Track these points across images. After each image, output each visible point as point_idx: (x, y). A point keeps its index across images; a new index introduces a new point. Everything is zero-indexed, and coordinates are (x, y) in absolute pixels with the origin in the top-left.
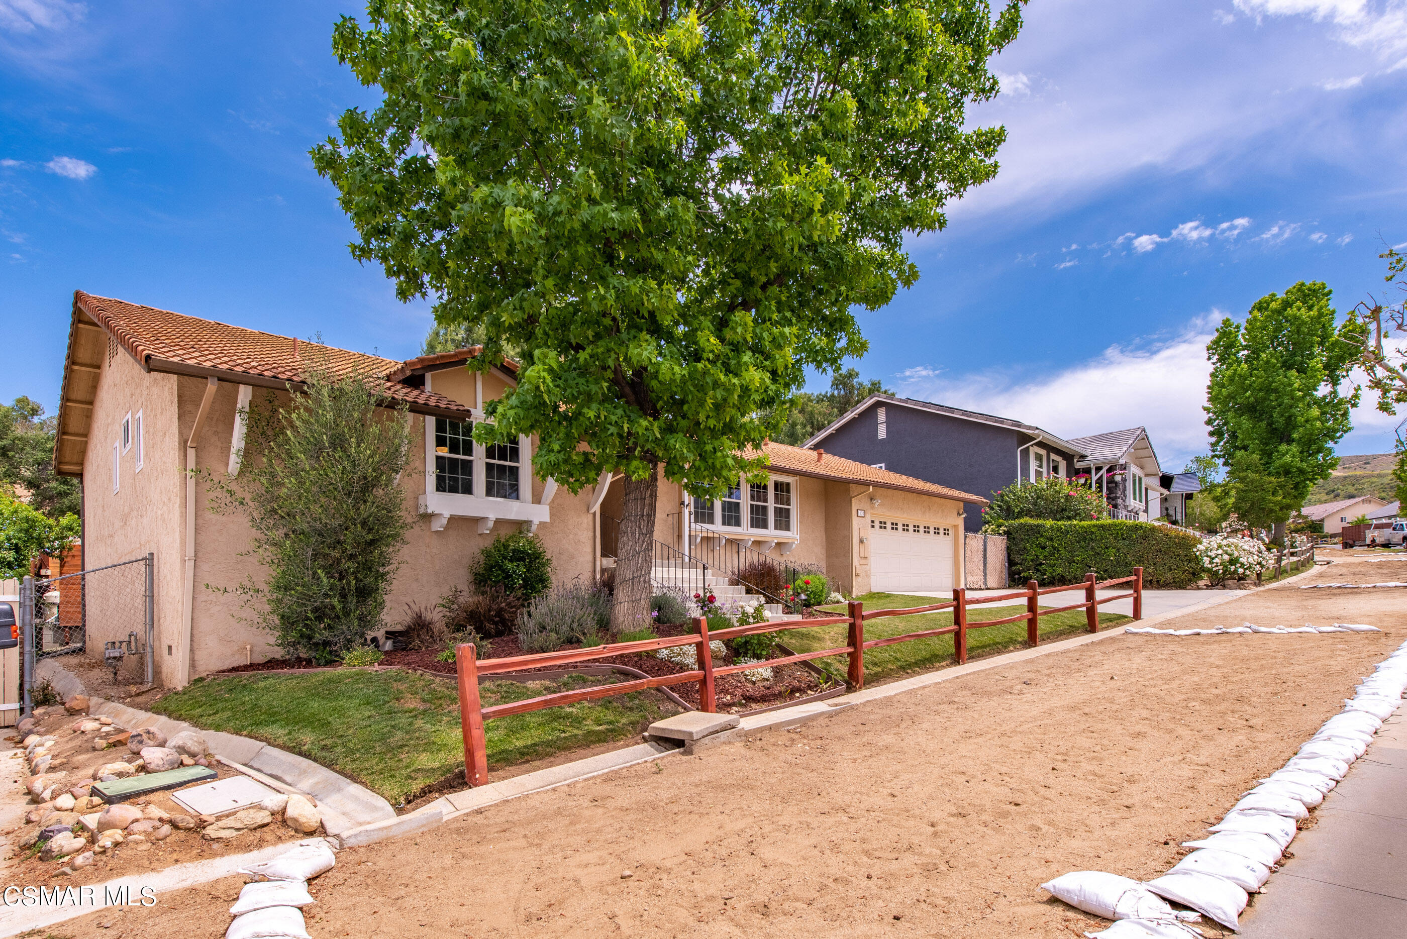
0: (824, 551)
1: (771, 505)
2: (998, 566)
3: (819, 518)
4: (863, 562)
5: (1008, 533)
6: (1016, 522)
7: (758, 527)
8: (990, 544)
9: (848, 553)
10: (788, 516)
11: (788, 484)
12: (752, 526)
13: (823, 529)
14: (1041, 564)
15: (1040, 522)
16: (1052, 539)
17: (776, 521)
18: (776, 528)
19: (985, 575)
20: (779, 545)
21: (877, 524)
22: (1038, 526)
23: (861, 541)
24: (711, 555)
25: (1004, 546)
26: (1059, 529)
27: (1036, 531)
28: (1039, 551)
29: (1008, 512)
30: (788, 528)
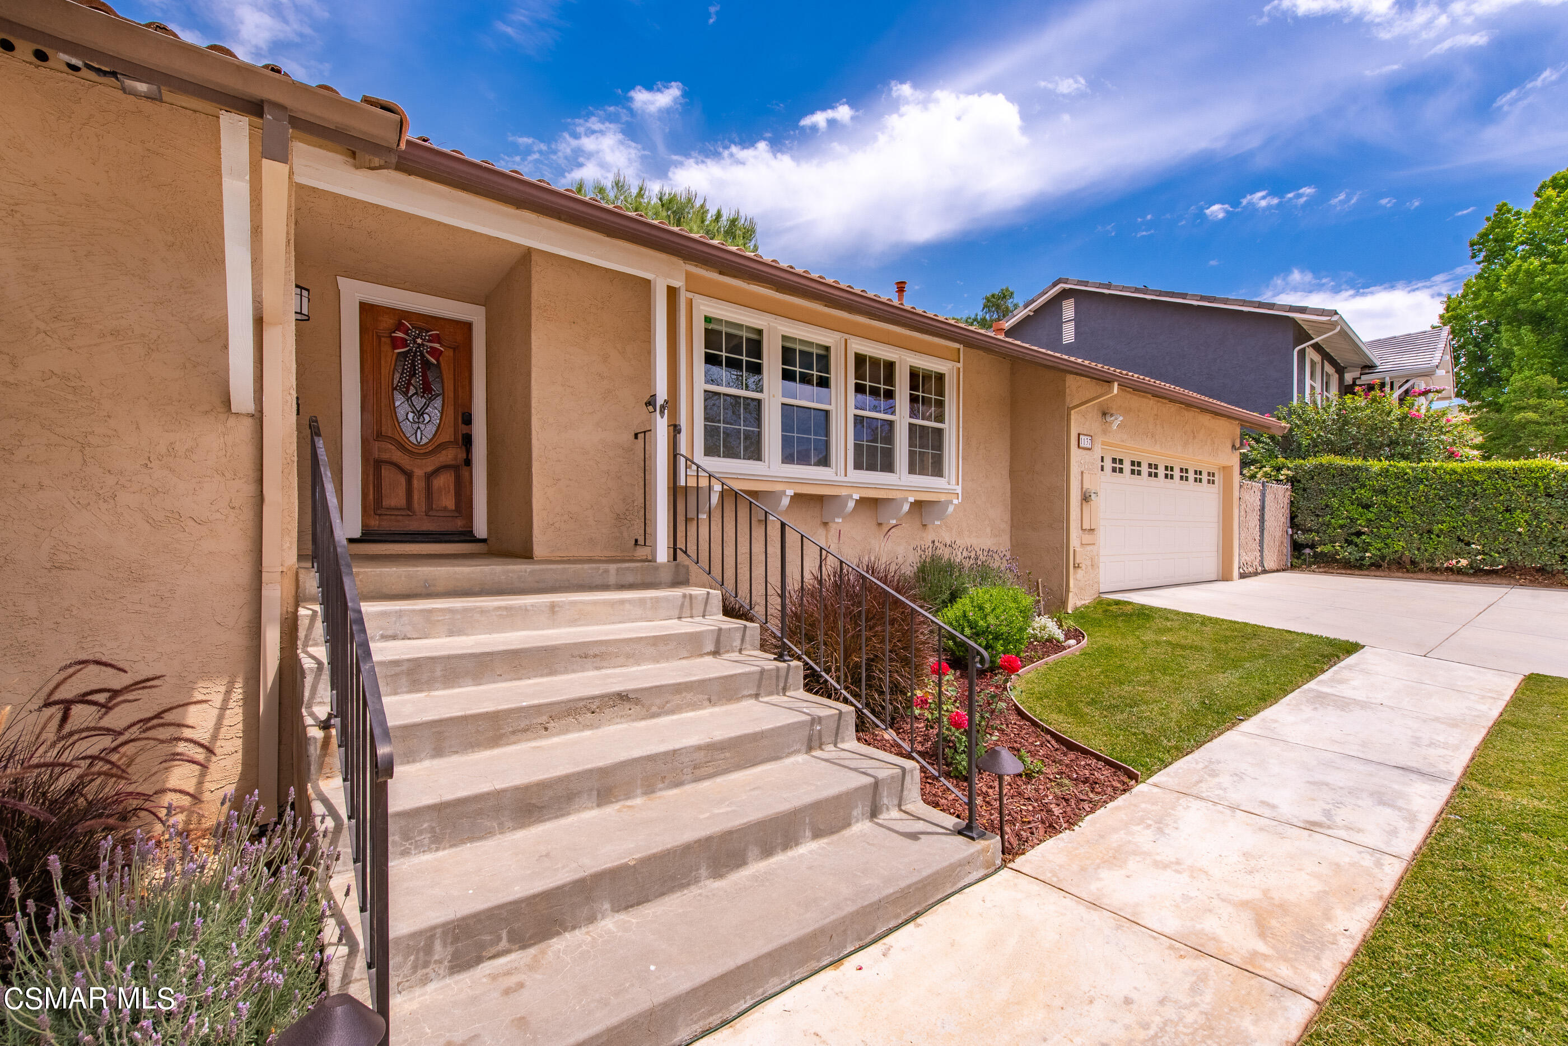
0: (1007, 517)
1: (902, 417)
2: (1278, 534)
3: (1000, 451)
4: (1087, 538)
5: (1293, 481)
6: (1311, 462)
7: (872, 467)
8: (1269, 498)
9: (1060, 523)
10: (939, 445)
11: (940, 377)
12: (858, 466)
13: (1006, 473)
14: (1359, 534)
15: (1359, 462)
16: (1384, 492)
17: (912, 454)
18: (912, 470)
19: (1261, 551)
20: (919, 506)
21: (1108, 464)
22: (1354, 469)
23: (1086, 498)
24: (758, 533)
25: (1287, 501)
26: (1401, 475)
27: (1351, 476)
28: (1355, 511)
29: (1288, 445)
30: (937, 469)
